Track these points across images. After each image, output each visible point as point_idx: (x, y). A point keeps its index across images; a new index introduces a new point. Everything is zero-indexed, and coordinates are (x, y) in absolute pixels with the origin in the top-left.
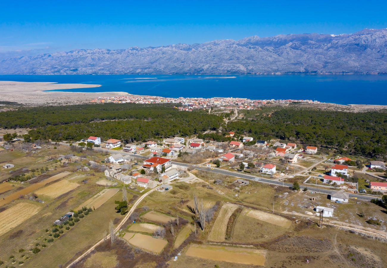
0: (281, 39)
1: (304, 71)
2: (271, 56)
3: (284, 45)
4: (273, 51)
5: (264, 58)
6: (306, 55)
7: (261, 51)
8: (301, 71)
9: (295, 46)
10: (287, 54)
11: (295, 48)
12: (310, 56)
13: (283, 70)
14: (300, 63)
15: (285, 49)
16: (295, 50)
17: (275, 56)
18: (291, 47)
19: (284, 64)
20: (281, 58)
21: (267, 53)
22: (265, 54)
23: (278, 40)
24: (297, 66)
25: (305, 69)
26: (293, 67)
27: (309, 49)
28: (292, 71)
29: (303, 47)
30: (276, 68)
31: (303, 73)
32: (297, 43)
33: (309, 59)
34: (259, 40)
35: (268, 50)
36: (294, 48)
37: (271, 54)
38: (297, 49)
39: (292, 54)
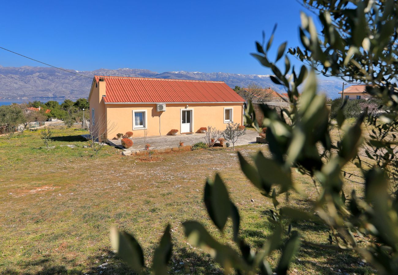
0: (28, 70)
1: (52, 96)
2: (16, 83)
3: (31, 75)
4: (18, 79)
5: (8, 84)
6: (54, 84)
7: (4, 78)
8: (50, 97)
9: (43, 76)
10: (34, 82)
11: (43, 78)
12: (57, 85)
13: (30, 95)
14: (48, 90)
15: (32, 77)
16: (43, 80)
17: (22, 83)
18: (39, 77)
19: (32, 91)
20: (27, 85)
21: (11, 80)
22: (9, 81)
23: (25, 71)
24: (45, 92)
25: (53, 95)
26: (41, 93)
27: (56, 79)
28: (40, 96)
29: (50, 78)
30: (23, 93)
31: (52, 98)
32: (45, 74)
33: (57, 88)
34: (3, 69)
35: (13, 77)
36: (41, 78)
37: (16, 81)
38: (45, 79)
39: (39, 82)
